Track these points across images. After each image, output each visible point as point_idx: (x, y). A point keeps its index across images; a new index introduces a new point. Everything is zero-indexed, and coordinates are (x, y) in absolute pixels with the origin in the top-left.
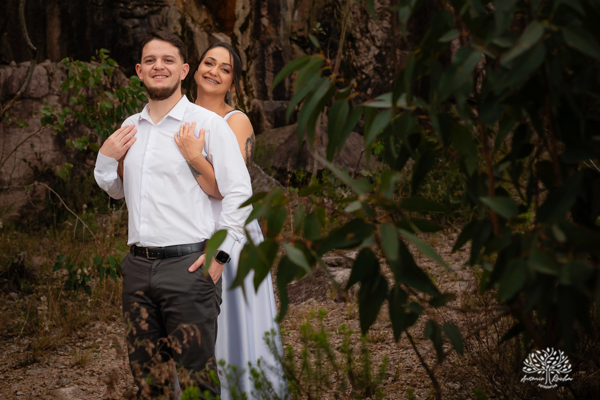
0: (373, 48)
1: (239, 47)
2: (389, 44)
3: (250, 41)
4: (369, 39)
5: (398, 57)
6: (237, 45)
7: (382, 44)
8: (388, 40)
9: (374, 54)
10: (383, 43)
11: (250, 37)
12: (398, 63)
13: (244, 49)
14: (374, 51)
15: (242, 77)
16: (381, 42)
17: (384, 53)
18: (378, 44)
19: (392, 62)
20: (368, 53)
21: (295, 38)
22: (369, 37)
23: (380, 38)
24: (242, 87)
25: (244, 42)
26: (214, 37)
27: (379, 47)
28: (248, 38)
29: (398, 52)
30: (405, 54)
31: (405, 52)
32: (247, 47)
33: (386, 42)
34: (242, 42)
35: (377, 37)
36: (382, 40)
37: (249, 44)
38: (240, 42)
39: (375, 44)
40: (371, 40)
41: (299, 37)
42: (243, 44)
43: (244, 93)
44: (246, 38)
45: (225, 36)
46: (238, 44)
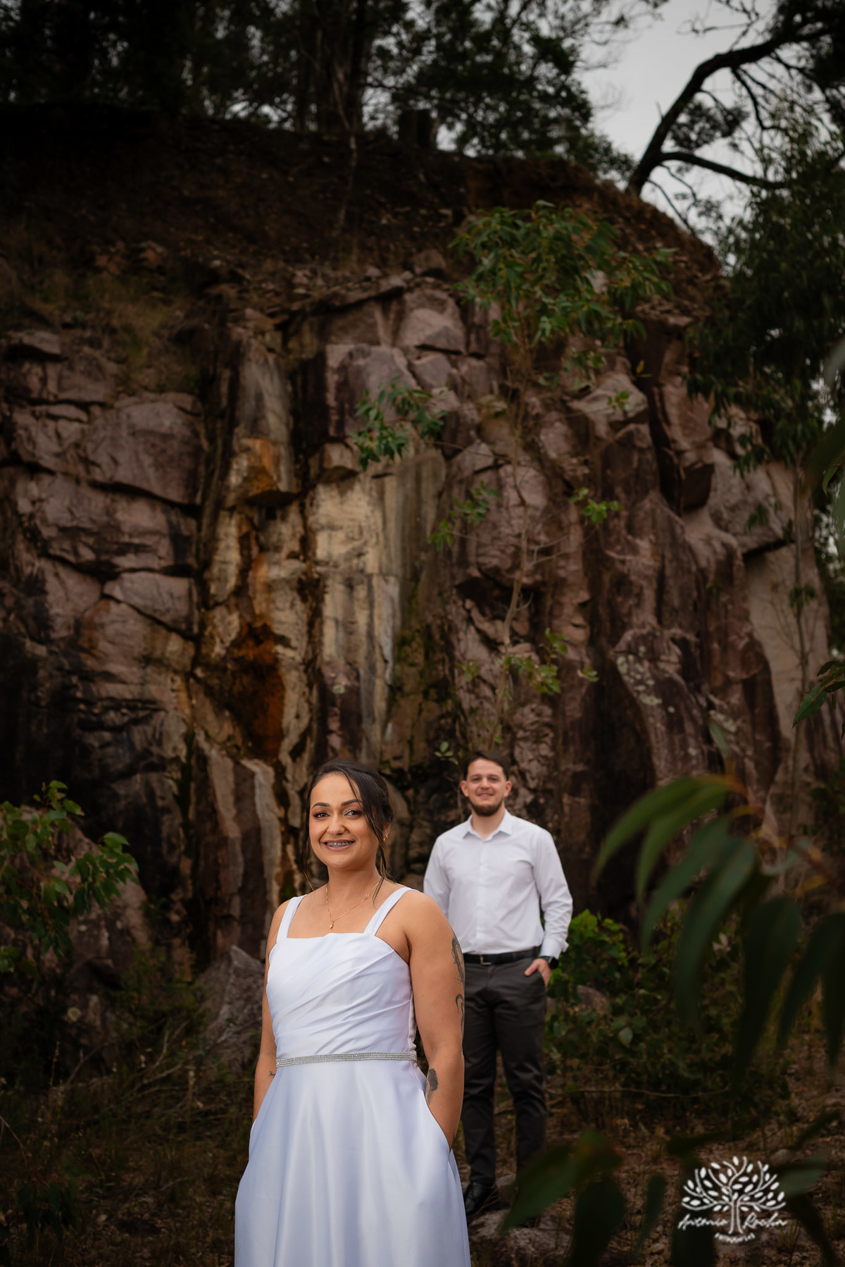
0: (523, 791)
1: (289, 786)
2: (550, 786)
3: (308, 776)
4: (516, 776)
5: (566, 809)
6: (284, 782)
7: (538, 785)
8: (549, 778)
9: (525, 803)
10: (541, 784)
11: (308, 769)
12: (567, 819)
13: (298, 788)
14: (525, 797)
15: (292, 840)
16: (536, 781)
17: (542, 801)
18: (532, 784)
19: (556, 817)
20: (514, 799)
21: (388, 772)
22: (517, 772)
23: (534, 775)
24: (292, 857)
25: (297, 777)
26: (244, 767)
27: (533, 791)
28: (304, 769)
29: (566, 799)
30: (579, 803)
31: (577, 799)
32: (302, 784)
33: (545, 782)
34: (294, 777)
35: (529, 771)
36: (539, 778)
37: (305, 780)
38: (289, 776)
39: (526, 785)
40: (519, 778)
41: (394, 770)
42: (295, 781)
43: (295, 867)
44: (301, 770)
45: (264, 766)
46: (287, 780)
